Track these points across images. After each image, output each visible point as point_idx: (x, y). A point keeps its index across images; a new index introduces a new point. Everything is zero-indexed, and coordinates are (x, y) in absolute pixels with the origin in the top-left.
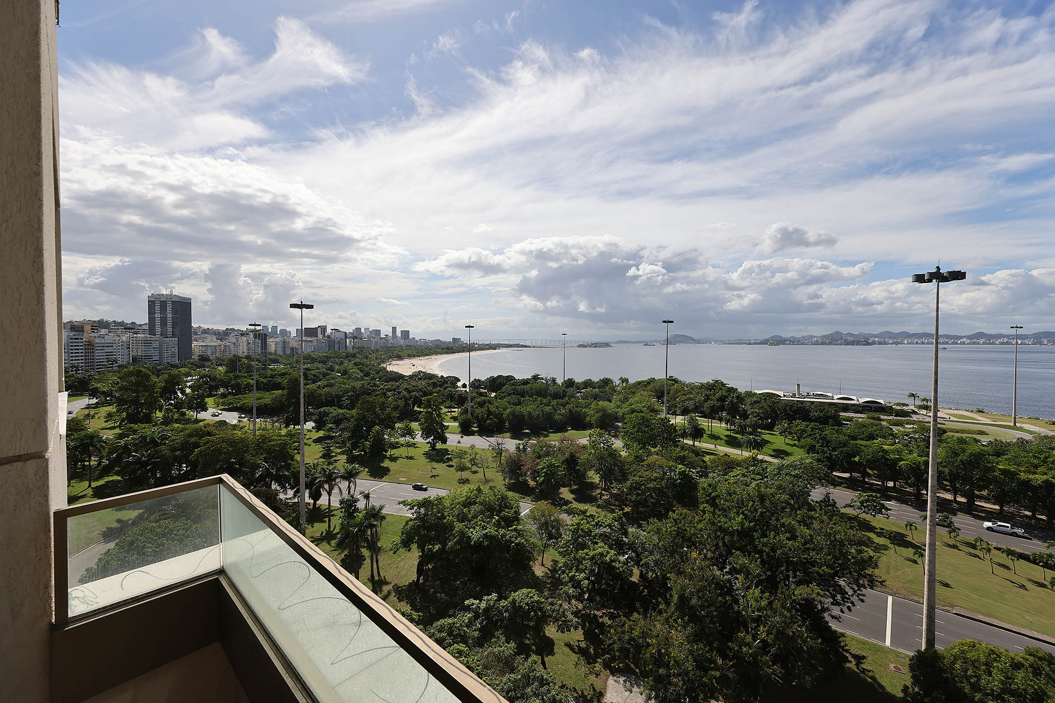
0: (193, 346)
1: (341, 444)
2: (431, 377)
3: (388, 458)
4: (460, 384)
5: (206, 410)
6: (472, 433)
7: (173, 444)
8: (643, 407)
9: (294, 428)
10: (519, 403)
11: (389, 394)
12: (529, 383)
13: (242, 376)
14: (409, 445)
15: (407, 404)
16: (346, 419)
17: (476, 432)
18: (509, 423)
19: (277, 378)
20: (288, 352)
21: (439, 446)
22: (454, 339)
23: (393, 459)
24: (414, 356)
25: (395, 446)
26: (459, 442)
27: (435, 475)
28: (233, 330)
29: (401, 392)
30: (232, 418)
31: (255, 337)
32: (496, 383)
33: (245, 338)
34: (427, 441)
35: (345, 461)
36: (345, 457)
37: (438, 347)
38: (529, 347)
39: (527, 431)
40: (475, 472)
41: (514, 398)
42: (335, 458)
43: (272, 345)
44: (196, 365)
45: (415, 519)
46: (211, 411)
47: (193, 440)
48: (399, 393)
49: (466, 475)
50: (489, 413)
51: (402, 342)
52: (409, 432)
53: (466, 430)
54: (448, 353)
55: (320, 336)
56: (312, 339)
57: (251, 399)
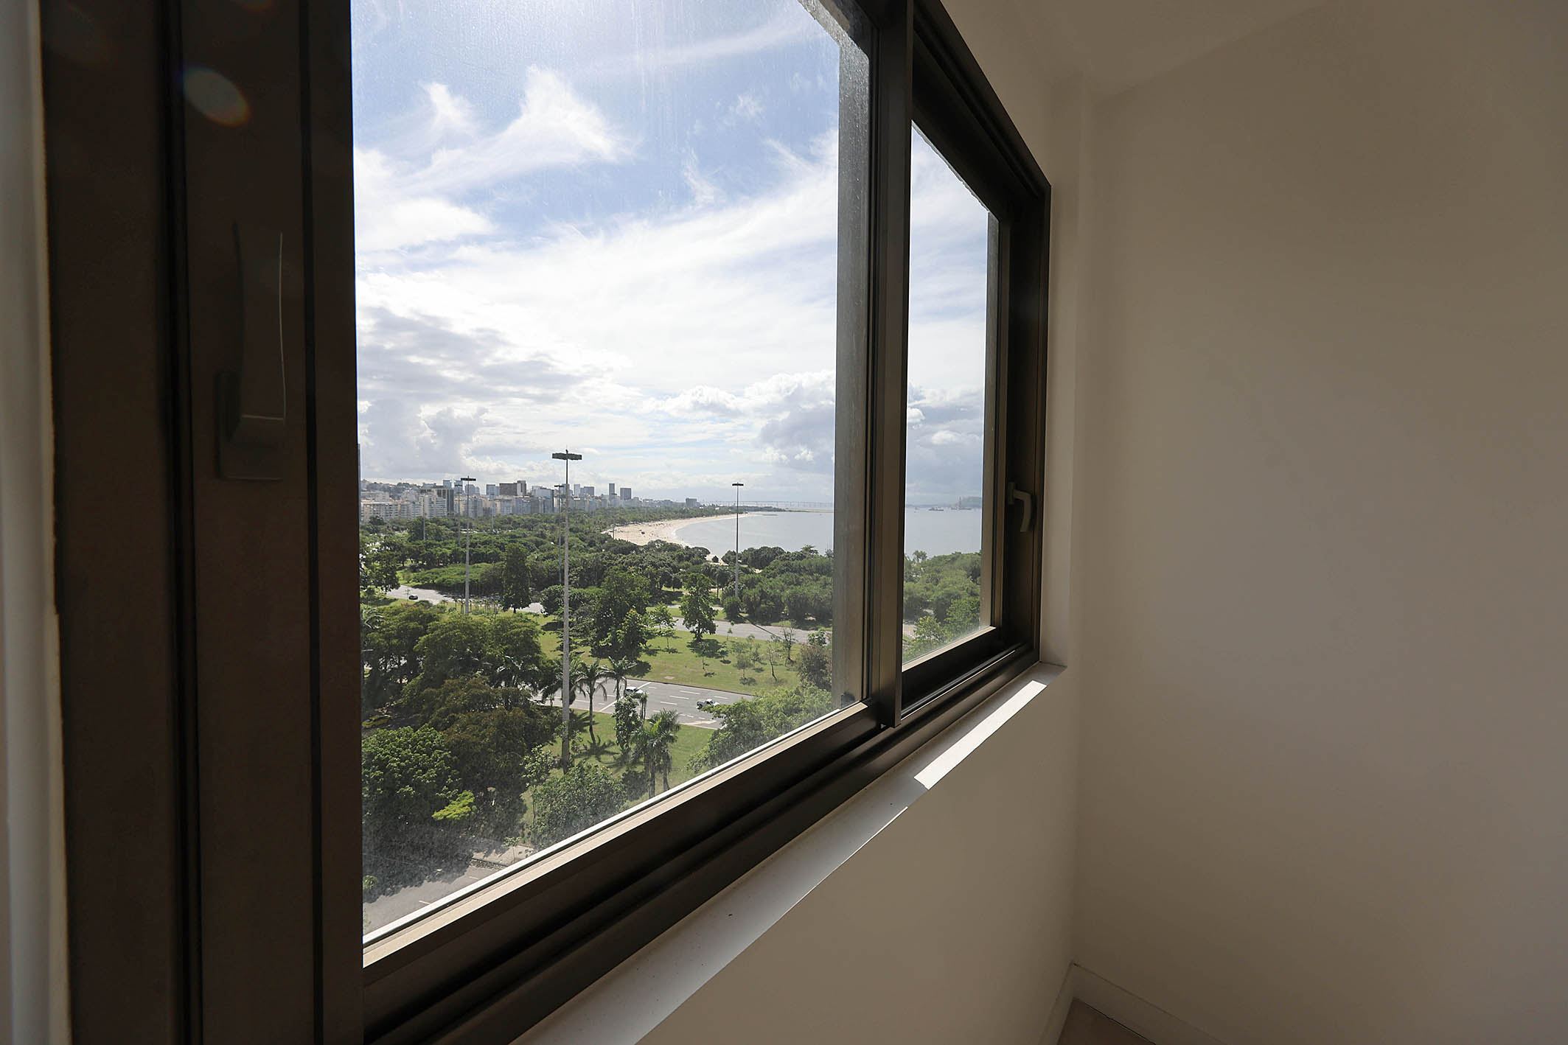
0: (362, 505)
1: (581, 632)
2: (672, 548)
3: (644, 651)
4: (709, 558)
5: (397, 586)
6: (741, 621)
7: (389, 631)
8: (959, 589)
9: (515, 611)
10: (798, 584)
11: (632, 569)
12: (805, 557)
13: (435, 544)
14: (669, 635)
15: (654, 582)
16: (584, 601)
17: (746, 618)
18: (789, 607)
19: (480, 547)
20: (481, 514)
21: (706, 635)
22: (687, 500)
23: (652, 652)
24: (641, 521)
25: (651, 635)
26: (730, 632)
27: (709, 674)
28: (407, 485)
29: (646, 567)
30: (434, 597)
31: (439, 494)
32: (761, 558)
33: (427, 496)
34: (691, 629)
35: (590, 654)
36: (589, 648)
37: (669, 510)
38: (784, 511)
39: (811, 618)
40: (760, 670)
41: (791, 576)
42: (576, 651)
43: (461, 504)
44: (368, 530)
45: (727, 729)
46: (403, 588)
47: (412, 625)
48: (644, 568)
49: (749, 673)
50: (763, 595)
51: (622, 503)
52: (665, 617)
53: (733, 616)
54: (683, 518)
55: (520, 495)
56: (510, 498)
57: (451, 573)
